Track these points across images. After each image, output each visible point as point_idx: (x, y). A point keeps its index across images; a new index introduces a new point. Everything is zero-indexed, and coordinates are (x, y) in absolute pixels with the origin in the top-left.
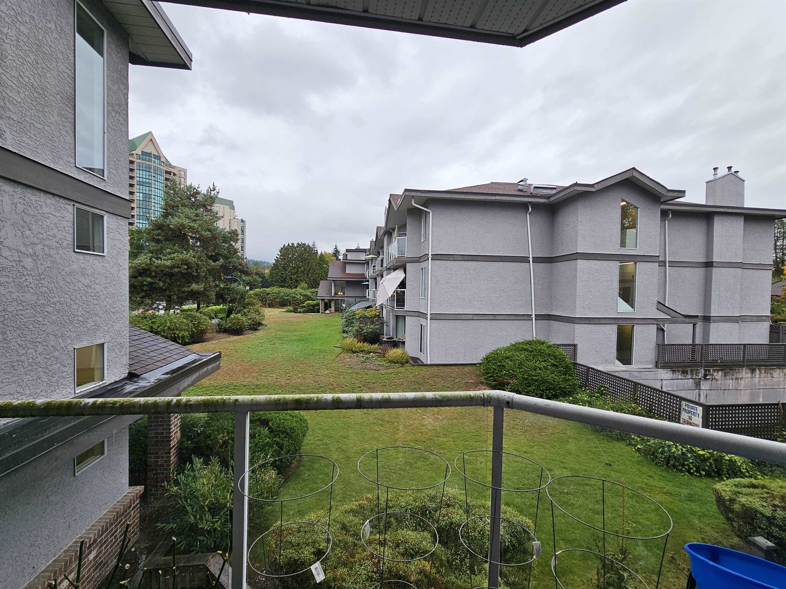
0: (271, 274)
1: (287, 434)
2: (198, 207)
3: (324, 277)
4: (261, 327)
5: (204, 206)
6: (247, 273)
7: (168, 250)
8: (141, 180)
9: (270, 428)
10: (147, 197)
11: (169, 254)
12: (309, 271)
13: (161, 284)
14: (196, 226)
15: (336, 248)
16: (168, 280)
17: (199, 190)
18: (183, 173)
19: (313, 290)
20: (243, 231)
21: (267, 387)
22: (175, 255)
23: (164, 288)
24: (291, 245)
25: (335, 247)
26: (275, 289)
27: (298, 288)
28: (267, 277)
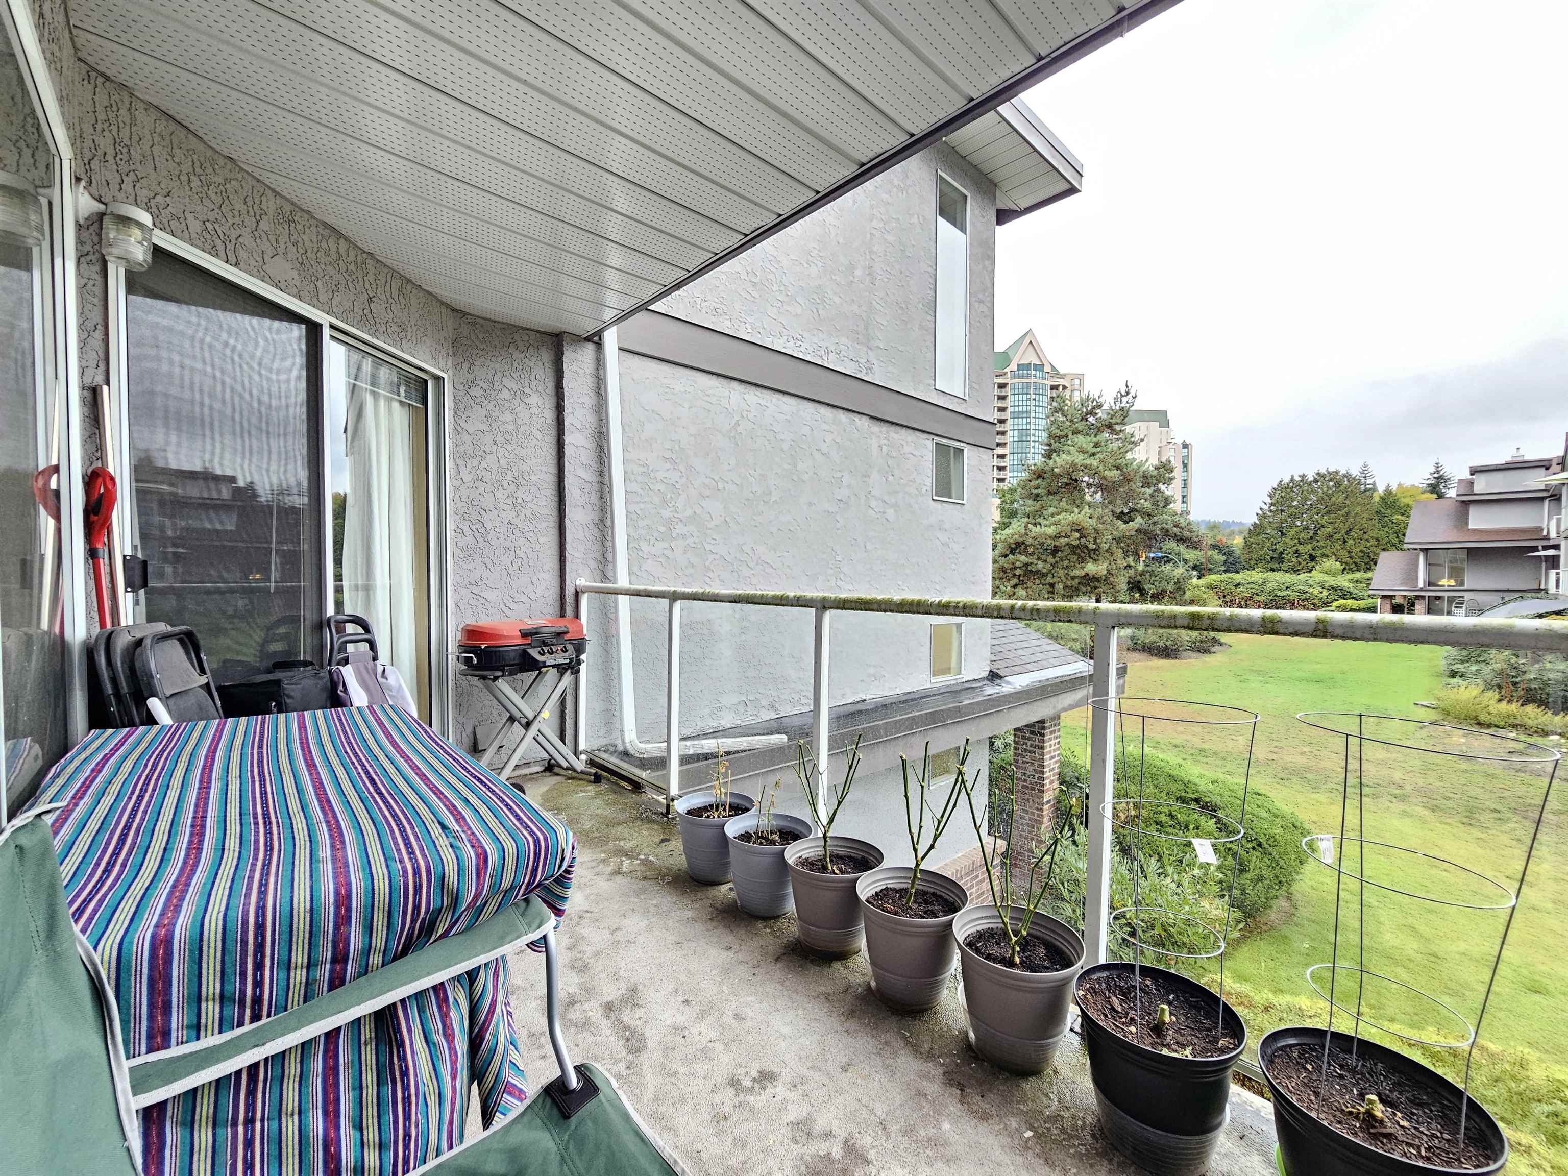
0: (1247, 545)
1: (1260, 845)
2: (1099, 430)
3: (1396, 541)
4: (1216, 648)
5: (1110, 426)
6: (1192, 543)
7: (1052, 510)
8: (1016, 409)
9: (1219, 821)
10: (1024, 433)
11: (1052, 515)
12: (1347, 533)
13: (1040, 565)
14: (1095, 463)
15: (1438, 472)
16: (1050, 559)
17: (1102, 400)
18: (1077, 382)
19: (1358, 575)
20: (1185, 465)
21: (1224, 759)
22: (1061, 517)
23: (1045, 571)
24: (1297, 479)
25: (1433, 470)
26: (1256, 576)
27: (1314, 572)
28: (1238, 552)
